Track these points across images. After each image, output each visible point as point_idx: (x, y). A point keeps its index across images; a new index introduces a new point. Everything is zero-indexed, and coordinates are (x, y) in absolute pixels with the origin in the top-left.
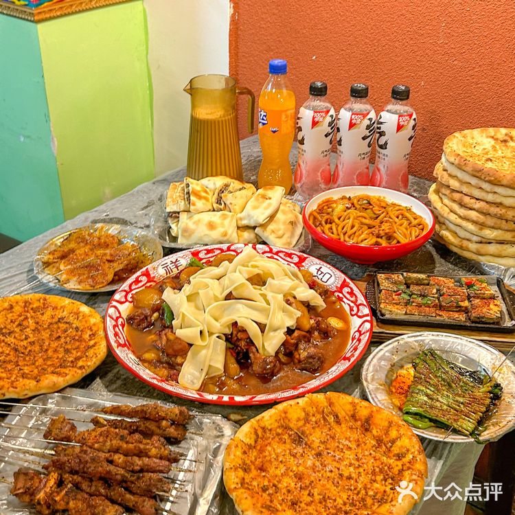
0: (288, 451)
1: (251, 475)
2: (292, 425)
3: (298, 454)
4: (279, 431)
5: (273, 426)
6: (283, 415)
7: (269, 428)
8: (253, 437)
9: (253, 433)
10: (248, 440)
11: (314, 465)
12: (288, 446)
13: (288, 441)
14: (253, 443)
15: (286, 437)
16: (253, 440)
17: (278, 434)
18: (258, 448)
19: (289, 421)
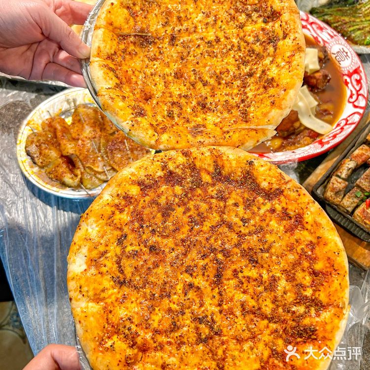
0: (146, 59)
1: (150, 114)
2: (126, 32)
3: (157, 54)
4: (122, 47)
5: (114, 48)
6: (111, 28)
7: (113, 53)
8: (111, 74)
9: (108, 71)
10: (111, 82)
11: (178, 53)
12: (141, 55)
13: (137, 50)
14: (117, 81)
15: (132, 47)
16: (114, 78)
17: (124, 51)
18: (124, 80)
19: (120, 29)
